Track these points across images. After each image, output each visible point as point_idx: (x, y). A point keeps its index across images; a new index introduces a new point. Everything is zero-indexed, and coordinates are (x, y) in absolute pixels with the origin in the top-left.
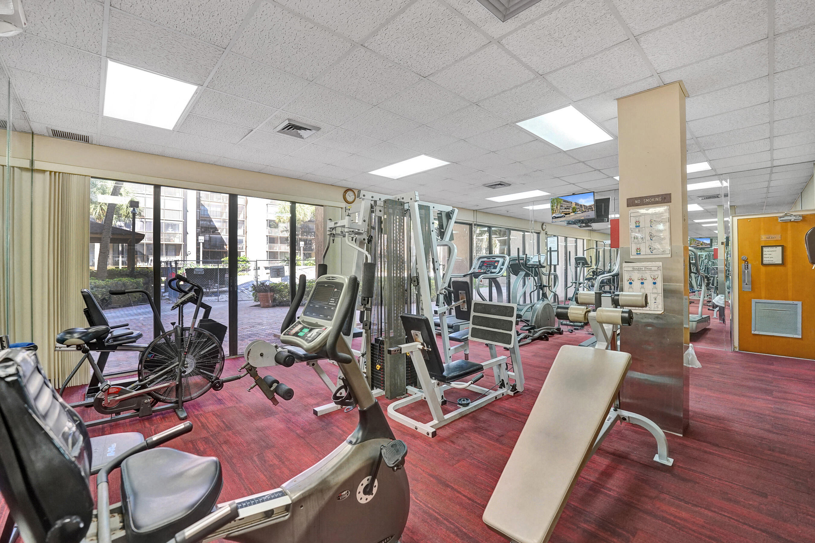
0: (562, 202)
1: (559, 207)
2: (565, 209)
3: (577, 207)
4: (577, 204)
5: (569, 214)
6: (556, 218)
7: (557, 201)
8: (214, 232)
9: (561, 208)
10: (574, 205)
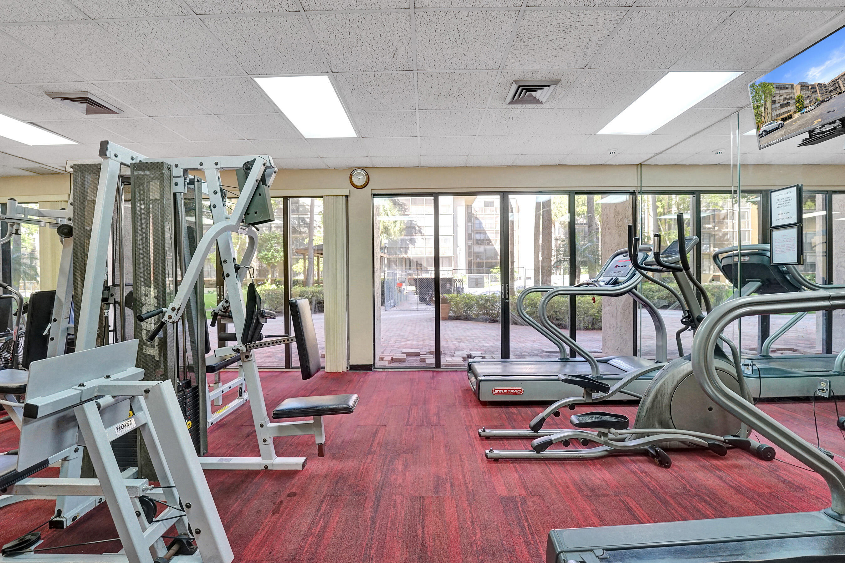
0: (774, 91)
1: (769, 105)
2: (782, 106)
3: (806, 93)
4: (804, 87)
5: (790, 117)
6: (768, 132)
7: (764, 92)
8: (488, 244)
9: (774, 106)
10: (797, 93)
